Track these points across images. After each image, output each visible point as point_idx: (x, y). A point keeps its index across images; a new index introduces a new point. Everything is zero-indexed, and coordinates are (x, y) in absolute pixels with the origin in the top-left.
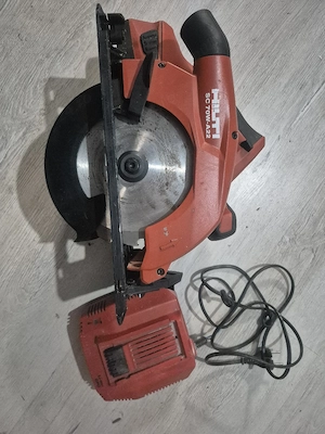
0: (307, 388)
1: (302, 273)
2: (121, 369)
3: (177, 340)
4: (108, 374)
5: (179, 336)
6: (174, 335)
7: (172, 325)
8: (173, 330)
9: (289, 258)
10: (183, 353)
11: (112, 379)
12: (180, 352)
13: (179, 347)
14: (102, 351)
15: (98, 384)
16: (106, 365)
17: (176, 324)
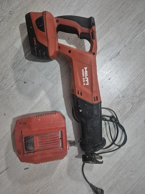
0: (119, 168)
1: (125, 113)
2: (31, 148)
3: (60, 140)
4: (24, 149)
5: (62, 138)
6: (60, 137)
7: (60, 132)
8: (60, 135)
9: (120, 105)
10: (62, 146)
11: (26, 152)
12: (61, 146)
13: (61, 143)
14: (23, 137)
15: (19, 153)
16: (24, 144)
17: (62, 132)
